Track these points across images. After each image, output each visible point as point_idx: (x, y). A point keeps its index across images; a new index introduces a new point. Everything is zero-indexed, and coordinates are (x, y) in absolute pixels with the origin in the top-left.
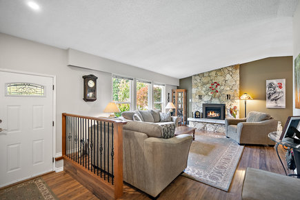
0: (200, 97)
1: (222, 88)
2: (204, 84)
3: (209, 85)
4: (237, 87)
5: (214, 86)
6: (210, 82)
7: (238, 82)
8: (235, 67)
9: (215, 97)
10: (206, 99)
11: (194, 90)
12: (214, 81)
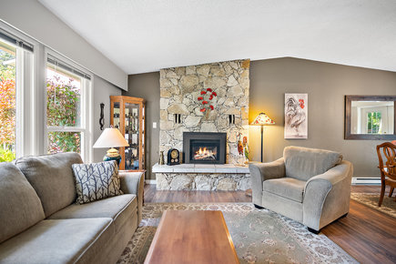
0: (178, 118)
1: (221, 100)
2: (186, 91)
3: (197, 94)
4: (245, 102)
5: (207, 98)
6: (199, 87)
7: (247, 93)
8: (243, 63)
9: (207, 120)
10: (190, 123)
11: (164, 103)
12: (206, 87)
